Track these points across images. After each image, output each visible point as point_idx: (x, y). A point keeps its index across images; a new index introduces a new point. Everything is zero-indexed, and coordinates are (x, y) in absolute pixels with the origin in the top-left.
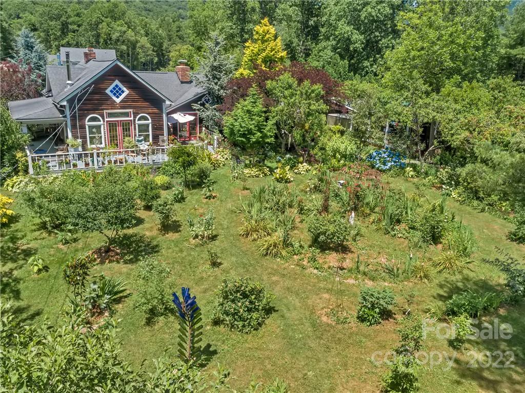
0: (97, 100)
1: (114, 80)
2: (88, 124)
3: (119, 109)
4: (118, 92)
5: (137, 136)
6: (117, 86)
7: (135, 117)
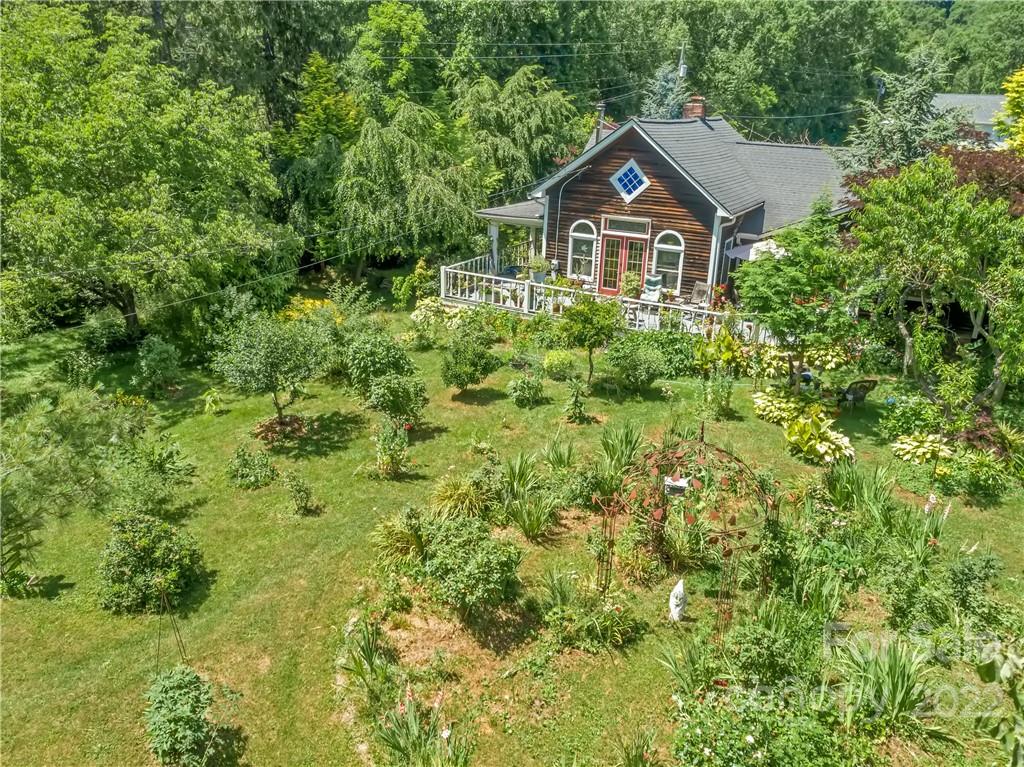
0: (594, 194)
1: (628, 160)
2: (573, 234)
3: (628, 215)
4: (630, 182)
5: (653, 272)
6: (631, 170)
7: (654, 234)
